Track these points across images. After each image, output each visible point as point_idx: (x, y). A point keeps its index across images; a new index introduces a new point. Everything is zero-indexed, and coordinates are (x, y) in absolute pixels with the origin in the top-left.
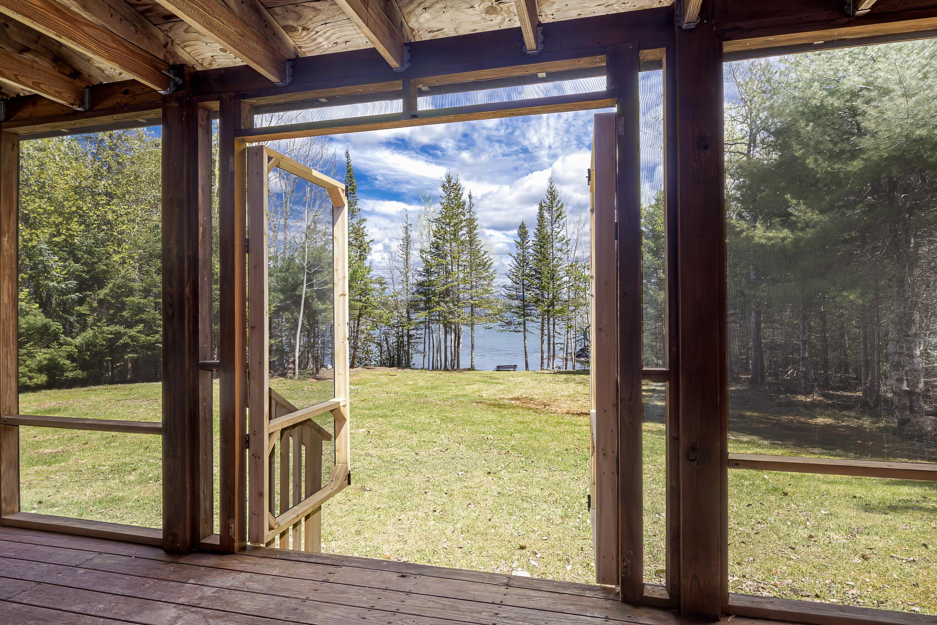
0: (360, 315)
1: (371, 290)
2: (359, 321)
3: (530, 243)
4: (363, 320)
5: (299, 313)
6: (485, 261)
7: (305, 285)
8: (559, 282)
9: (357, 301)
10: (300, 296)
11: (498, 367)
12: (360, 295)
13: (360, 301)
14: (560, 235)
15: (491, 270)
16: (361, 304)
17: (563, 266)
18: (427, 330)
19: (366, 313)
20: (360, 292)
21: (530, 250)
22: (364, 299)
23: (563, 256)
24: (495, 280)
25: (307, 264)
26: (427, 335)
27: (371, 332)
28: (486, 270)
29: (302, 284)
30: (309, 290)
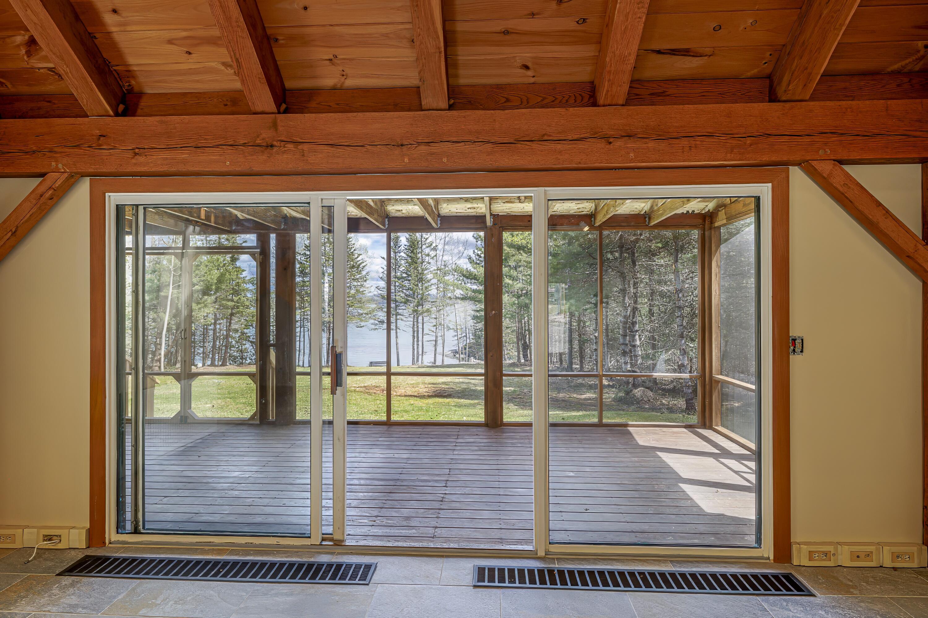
0: (232, 314)
1: (243, 290)
2: (231, 319)
3: (402, 248)
4: (235, 319)
5: (165, 313)
6: (358, 263)
7: (171, 286)
8: (426, 285)
9: (229, 300)
10: (167, 297)
11: (371, 363)
12: (232, 294)
13: (232, 300)
14: (428, 241)
15: (364, 273)
16: (234, 303)
17: (431, 269)
18: (302, 329)
19: (238, 312)
20: (232, 292)
21: (402, 254)
22: (235, 299)
23: (431, 261)
24: (368, 282)
25: (174, 267)
26: (302, 334)
27: (245, 331)
28: (360, 272)
29: (169, 285)
30: (175, 291)
